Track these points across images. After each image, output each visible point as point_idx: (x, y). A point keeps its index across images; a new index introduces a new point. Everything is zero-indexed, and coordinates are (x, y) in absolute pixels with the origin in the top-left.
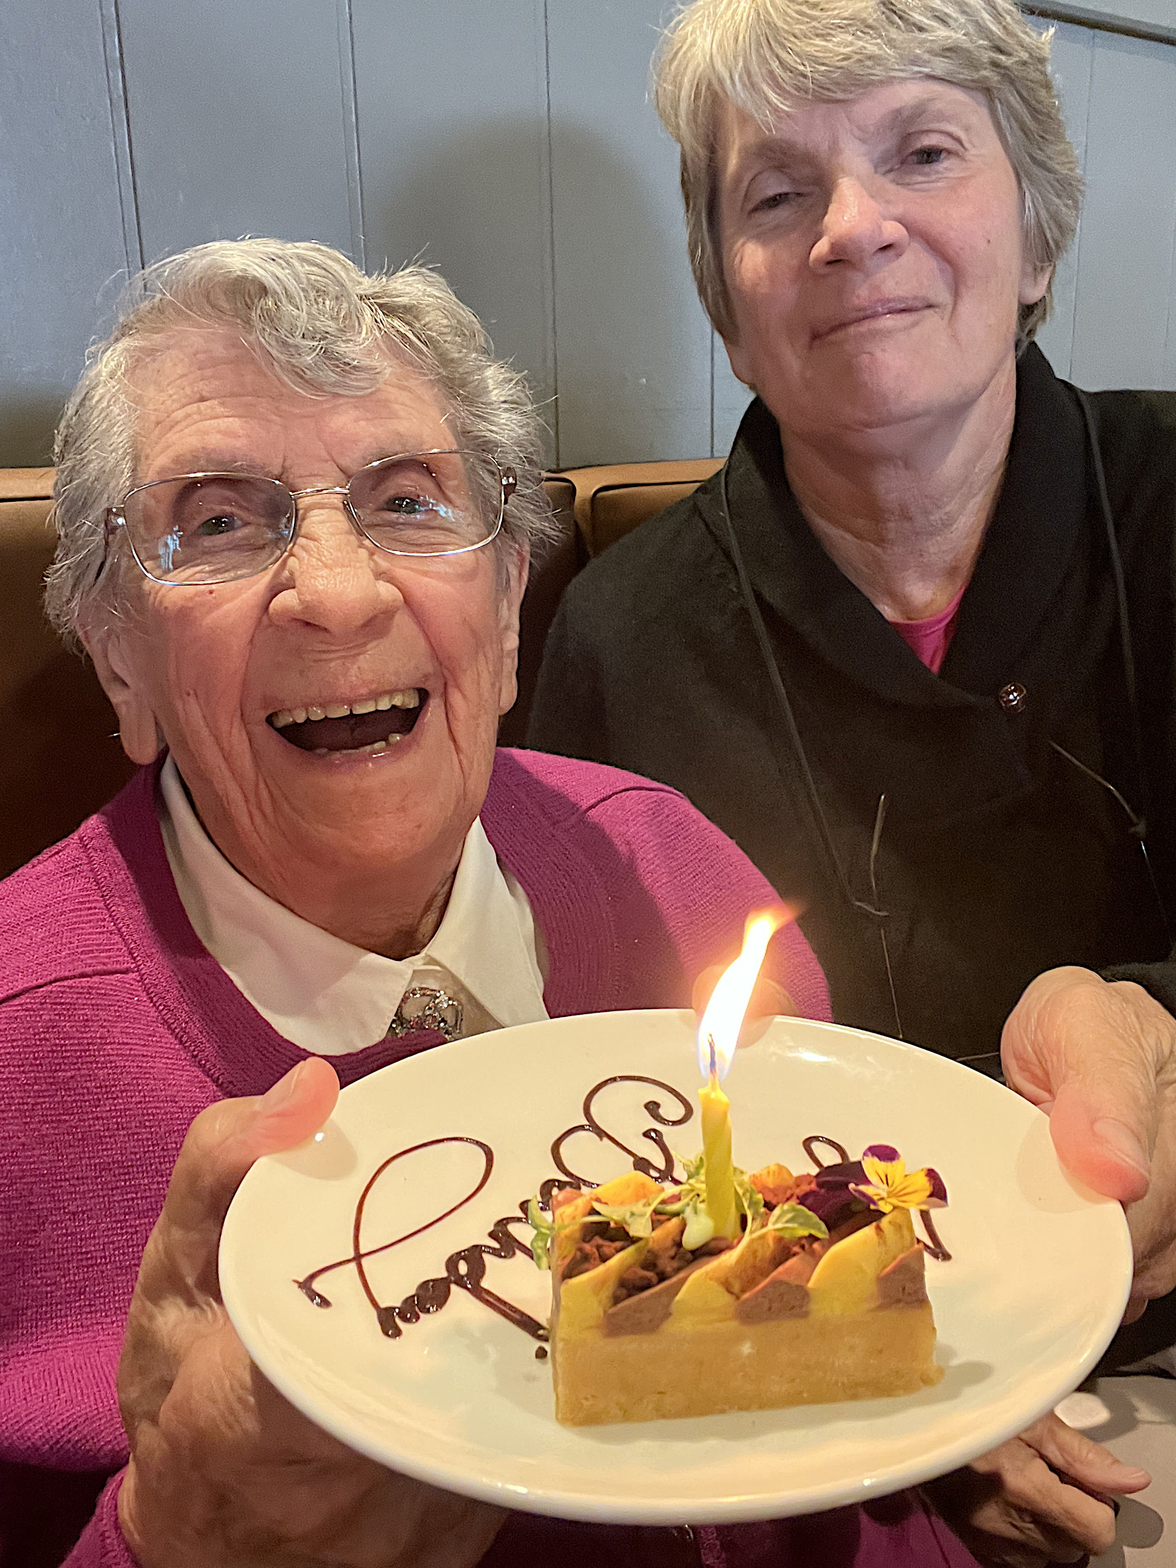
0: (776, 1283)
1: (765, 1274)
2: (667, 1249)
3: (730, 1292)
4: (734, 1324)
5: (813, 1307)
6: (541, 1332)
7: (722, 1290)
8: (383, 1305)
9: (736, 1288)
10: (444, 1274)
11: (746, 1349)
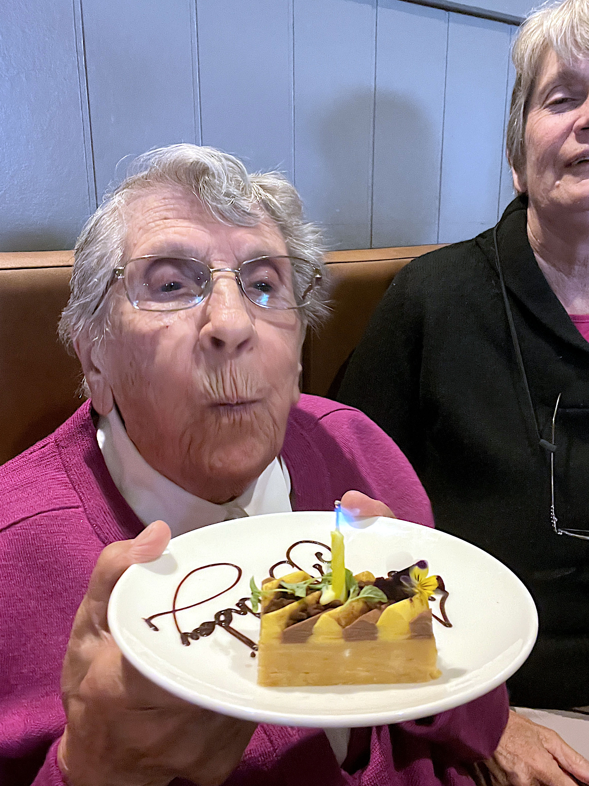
0: (361, 621)
1: (357, 618)
2: (312, 604)
3: (340, 624)
4: (342, 641)
5: (379, 635)
6: (255, 646)
7: (336, 623)
8: (183, 631)
9: (343, 623)
10: (213, 620)
11: (347, 653)
